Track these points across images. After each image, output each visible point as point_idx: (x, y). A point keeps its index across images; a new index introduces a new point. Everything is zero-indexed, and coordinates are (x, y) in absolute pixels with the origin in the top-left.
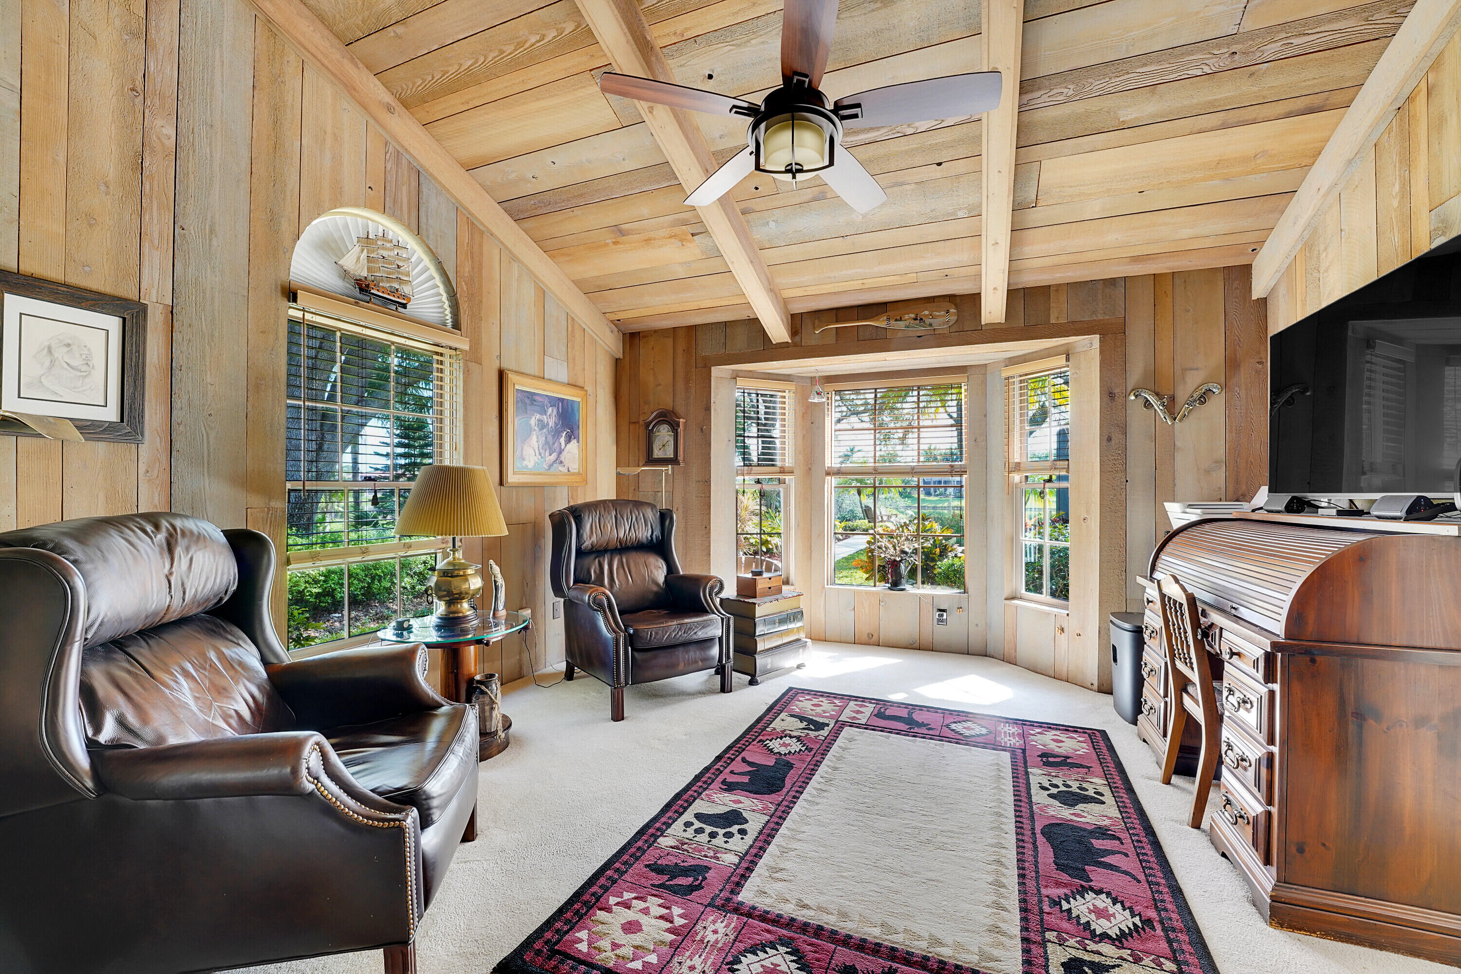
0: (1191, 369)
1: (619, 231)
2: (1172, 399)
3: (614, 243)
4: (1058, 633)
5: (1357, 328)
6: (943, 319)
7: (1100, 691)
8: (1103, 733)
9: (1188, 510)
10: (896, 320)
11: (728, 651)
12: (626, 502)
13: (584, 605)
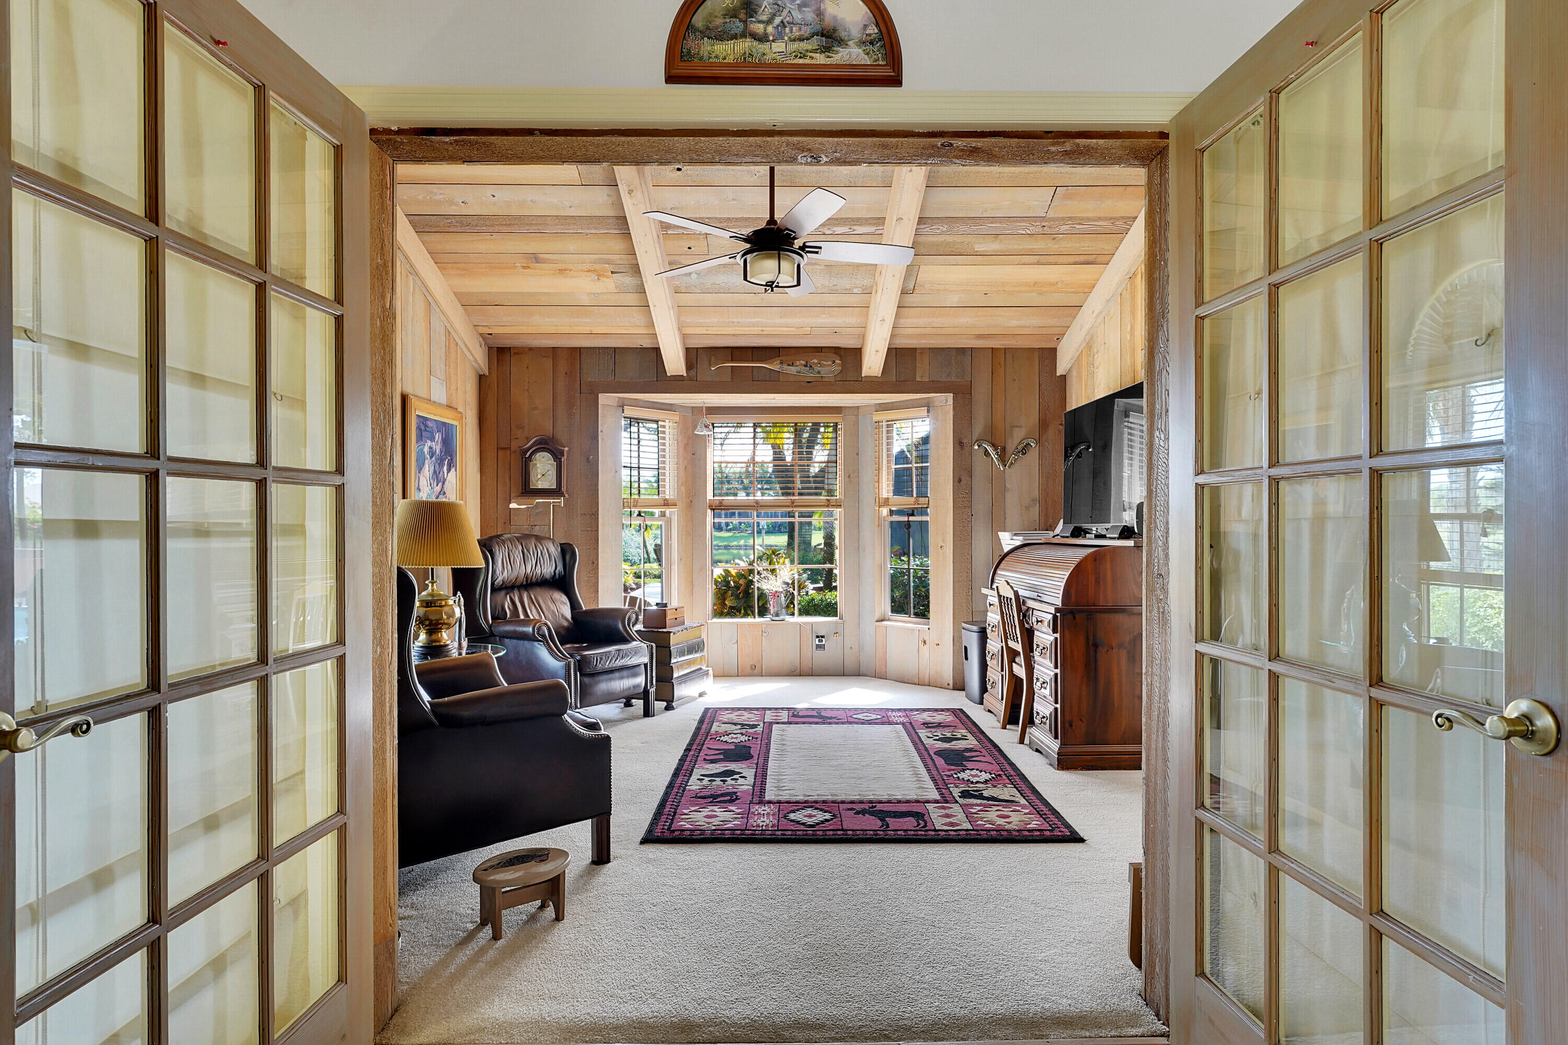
0: (1016, 427)
1: (535, 258)
2: (1004, 449)
3: (523, 267)
4: (921, 645)
5: (1120, 403)
6: (830, 368)
7: (954, 689)
8: (961, 710)
9: (1014, 538)
10: (789, 365)
11: (652, 677)
12: (527, 537)
13: (524, 637)
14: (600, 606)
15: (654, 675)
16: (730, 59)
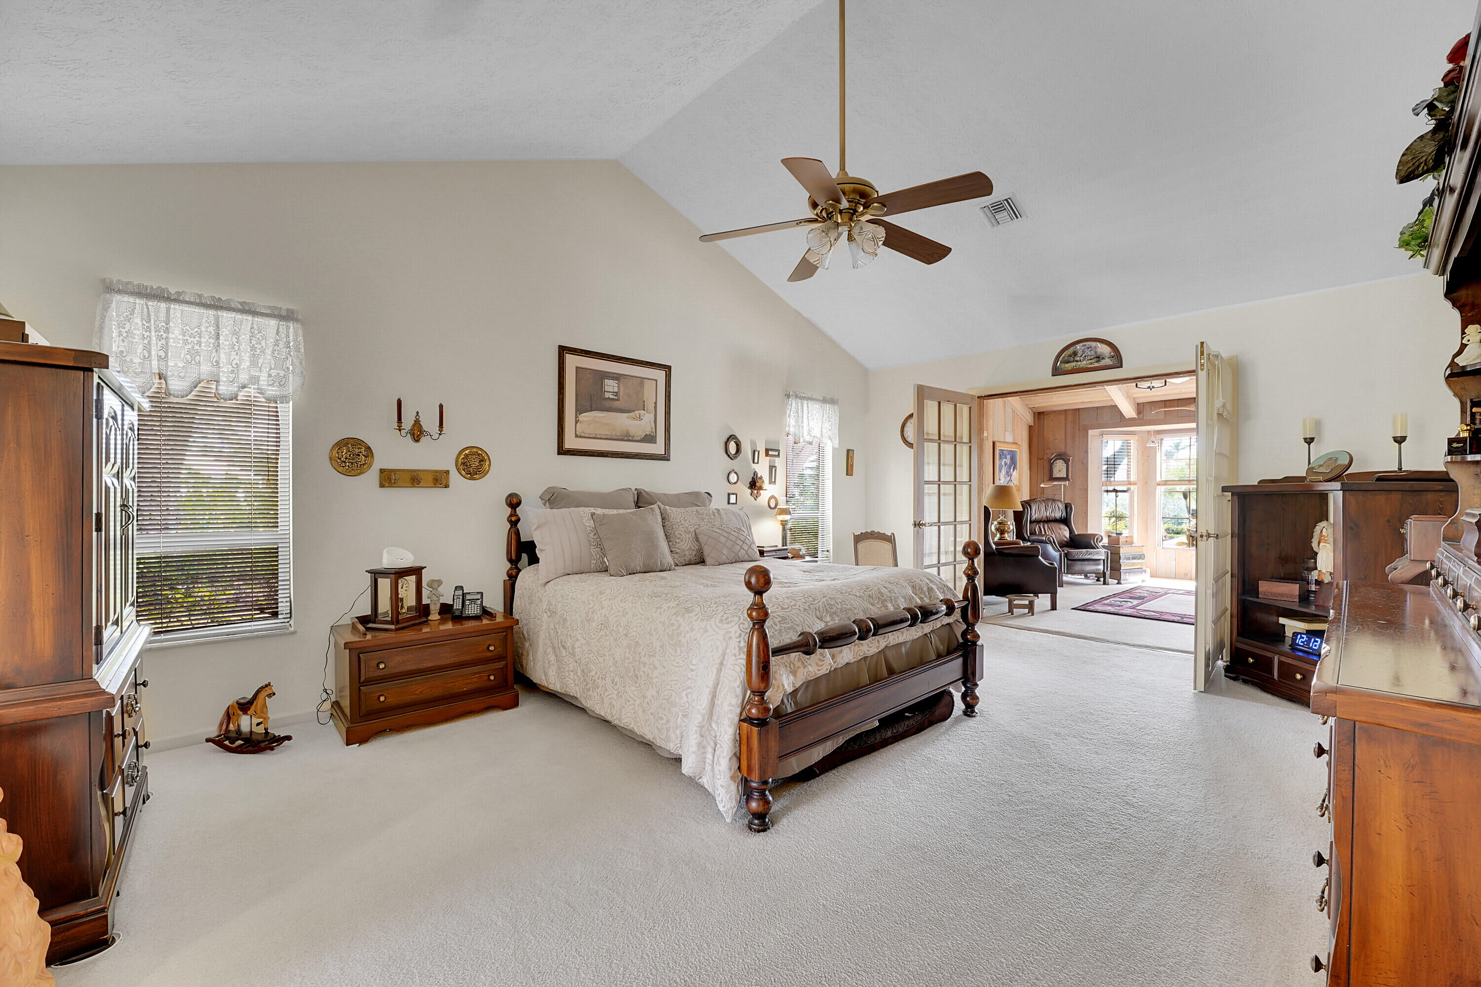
11: (1107, 567)
12: (1048, 500)
13: (1042, 542)
14: (1089, 533)
15: (1109, 565)
16: (1070, 368)
